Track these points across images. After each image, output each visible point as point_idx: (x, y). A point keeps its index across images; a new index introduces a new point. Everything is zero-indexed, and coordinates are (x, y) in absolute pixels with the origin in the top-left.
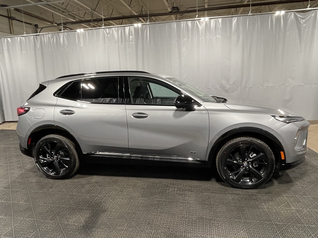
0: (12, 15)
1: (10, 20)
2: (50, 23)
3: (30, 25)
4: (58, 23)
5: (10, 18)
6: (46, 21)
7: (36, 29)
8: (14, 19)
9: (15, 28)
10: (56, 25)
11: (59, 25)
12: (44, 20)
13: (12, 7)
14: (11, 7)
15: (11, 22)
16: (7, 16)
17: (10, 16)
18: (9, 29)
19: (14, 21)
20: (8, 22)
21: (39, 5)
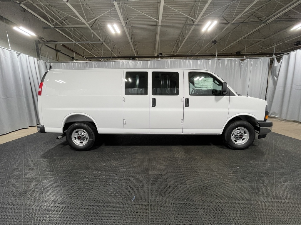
0: (58, 49)
1: (57, 52)
2: (81, 57)
3: (69, 57)
4: (87, 57)
5: (57, 51)
6: (80, 56)
7: (72, 59)
8: (59, 51)
9: (60, 58)
10: (85, 58)
11: (87, 58)
12: (79, 54)
13: (61, 43)
14: (59, 43)
15: (57, 54)
16: (55, 48)
17: (57, 49)
18: (56, 58)
19: (59, 53)
20: (55, 53)
21: (77, 43)
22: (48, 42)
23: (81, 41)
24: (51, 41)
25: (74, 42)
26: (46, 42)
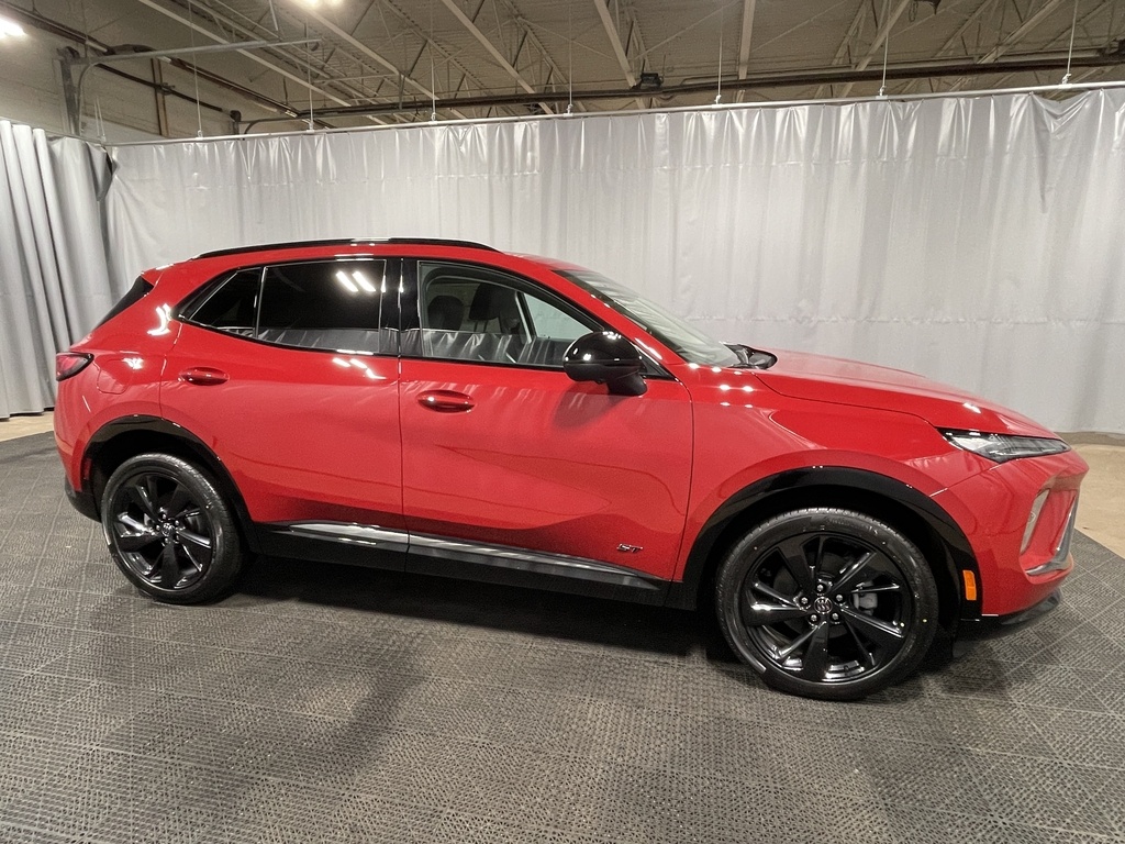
0: (165, 81)
1: (160, 95)
2: (275, 110)
3: (217, 114)
4: (300, 109)
5: (159, 88)
6: (266, 104)
7: (234, 121)
8: (171, 91)
9: (173, 120)
10: (295, 116)
11: (301, 115)
12: (258, 98)
13: (163, 52)
14: (159, 52)
15: (160, 100)
16: (150, 80)
17: (158, 82)
18: (156, 120)
19: (169, 99)
20: (153, 98)
21: (241, 48)
22: (111, 51)
23: (254, 40)
24: (125, 48)
25: (225, 44)
26: (105, 54)
